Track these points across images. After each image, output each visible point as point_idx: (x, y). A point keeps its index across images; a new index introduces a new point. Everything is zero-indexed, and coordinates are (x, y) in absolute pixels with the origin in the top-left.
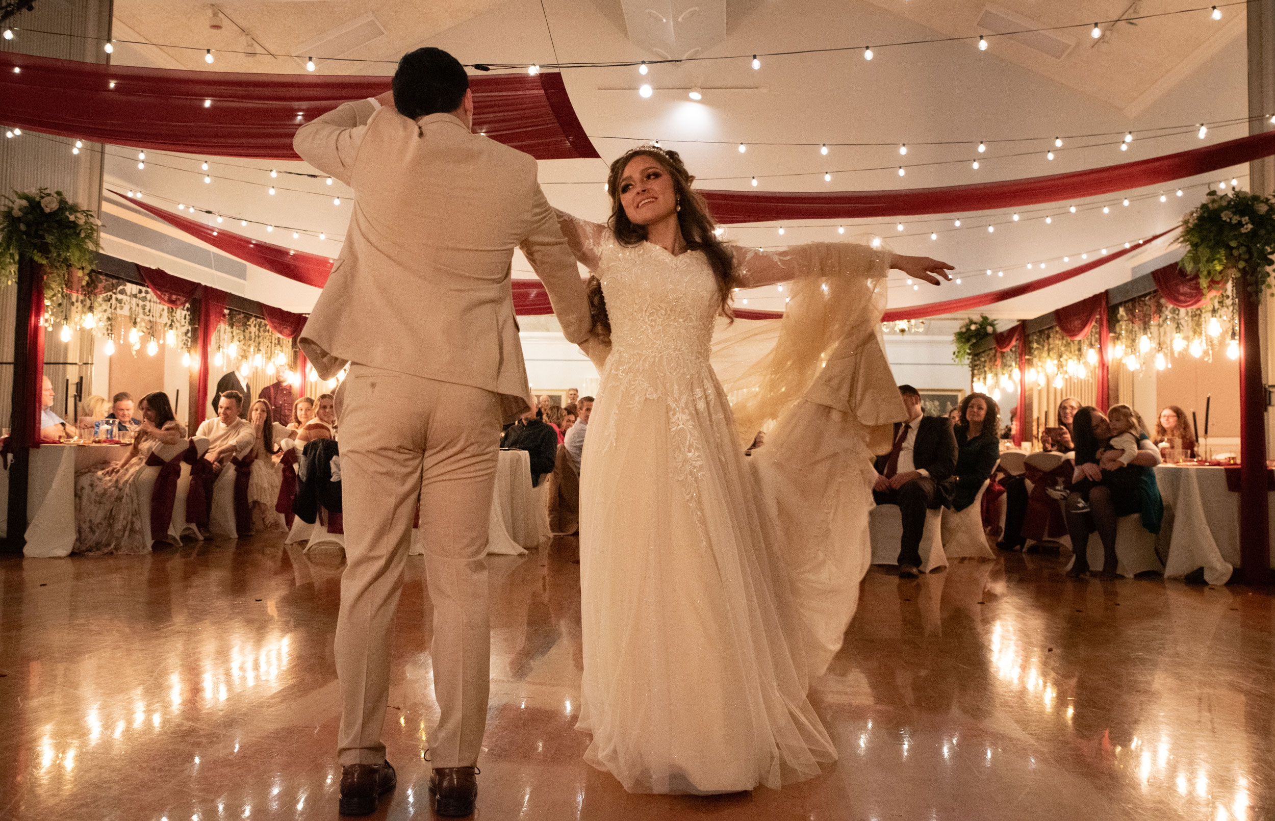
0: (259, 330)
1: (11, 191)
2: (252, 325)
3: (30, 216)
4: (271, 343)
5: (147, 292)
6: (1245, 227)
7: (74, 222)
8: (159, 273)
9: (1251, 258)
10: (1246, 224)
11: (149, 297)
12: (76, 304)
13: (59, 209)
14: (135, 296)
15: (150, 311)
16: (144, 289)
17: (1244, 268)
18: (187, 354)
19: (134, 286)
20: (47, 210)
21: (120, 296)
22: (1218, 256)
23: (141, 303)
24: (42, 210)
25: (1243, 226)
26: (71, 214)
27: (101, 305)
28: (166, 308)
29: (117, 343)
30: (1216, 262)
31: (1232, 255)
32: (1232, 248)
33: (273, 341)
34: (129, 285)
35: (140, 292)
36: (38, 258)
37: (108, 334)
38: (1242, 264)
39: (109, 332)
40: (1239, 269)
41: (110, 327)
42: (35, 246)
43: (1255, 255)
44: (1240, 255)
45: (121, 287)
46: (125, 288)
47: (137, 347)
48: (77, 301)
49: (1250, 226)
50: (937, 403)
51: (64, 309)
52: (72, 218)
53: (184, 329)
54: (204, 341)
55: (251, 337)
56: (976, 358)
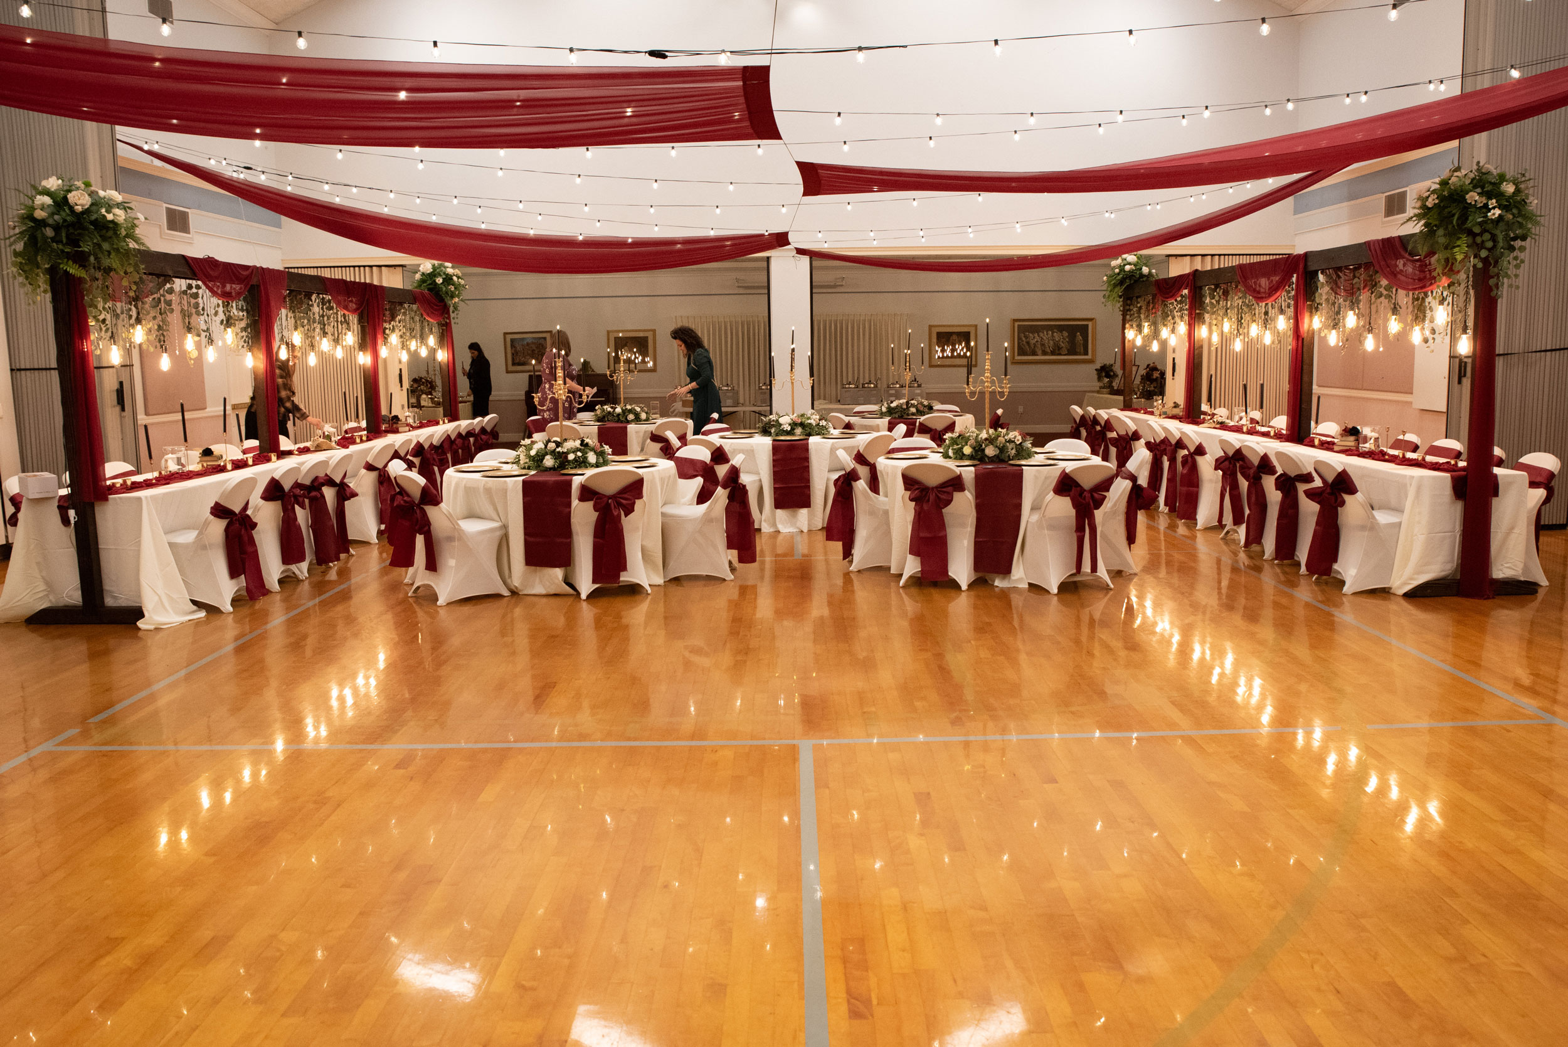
0: (322, 308)
1: (29, 186)
2: (315, 305)
3: (56, 217)
4: (337, 321)
5: (198, 287)
6: (1492, 211)
7: (112, 222)
8: (210, 262)
9: (1494, 246)
10: (1494, 208)
11: (200, 292)
12: (122, 316)
13: (92, 204)
14: (185, 292)
15: (203, 309)
16: (194, 283)
17: (1487, 257)
18: (250, 354)
19: (183, 281)
20: (79, 209)
21: (168, 297)
22: (1459, 243)
23: (193, 301)
24: (71, 208)
25: (1489, 210)
26: (108, 212)
27: (148, 313)
28: (220, 302)
29: (172, 356)
30: (1456, 250)
31: (1474, 242)
32: (1474, 235)
33: (339, 320)
34: (177, 281)
35: (190, 287)
36: (73, 270)
37: (162, 347)
38: (1484, 253)
39: (162, 343)
40: (1481, 258)
41: (162, 338)
42: (68, 256)
43: (1501, 244)
44: (1483, 242)
45: (168, 286)
46: (174, 286)
47: (194, 354)
48: (122, 313)
49: (1498, 212)
50: (1065, 334)
51: (109, 326)
52: (110, 217)
53: (243, 324)
54: (267, 333)
55: (314, 318)
56: (1129, 302)
